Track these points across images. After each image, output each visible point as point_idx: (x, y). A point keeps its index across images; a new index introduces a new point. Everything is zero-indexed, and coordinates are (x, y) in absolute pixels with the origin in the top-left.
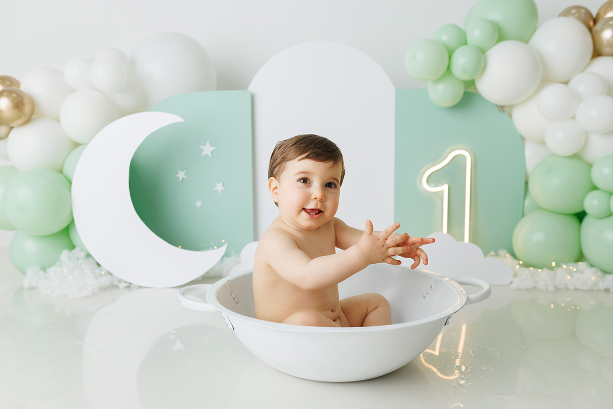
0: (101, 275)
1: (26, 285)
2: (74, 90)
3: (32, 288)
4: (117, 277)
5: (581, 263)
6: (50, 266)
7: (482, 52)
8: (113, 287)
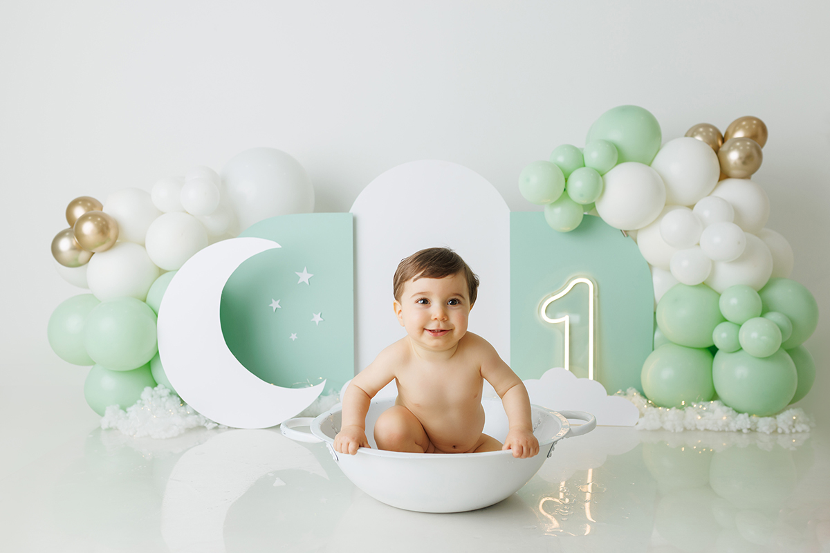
0: (187, 415)
1: (105, 426)
2: (163, 213)
3: (110, 429)
4: (205, 417)
5: (712, 402)
6: (130, 405)
7: (600, 174)
8: (201, 428)
